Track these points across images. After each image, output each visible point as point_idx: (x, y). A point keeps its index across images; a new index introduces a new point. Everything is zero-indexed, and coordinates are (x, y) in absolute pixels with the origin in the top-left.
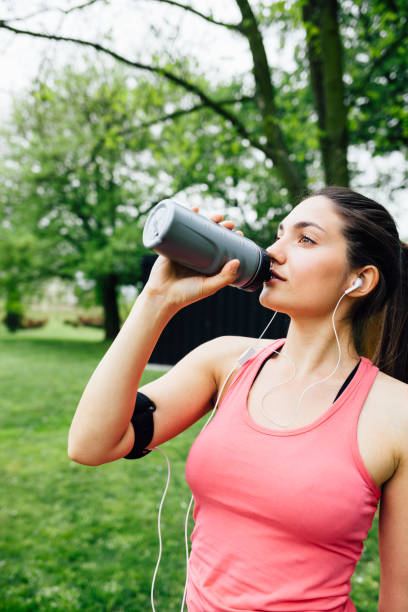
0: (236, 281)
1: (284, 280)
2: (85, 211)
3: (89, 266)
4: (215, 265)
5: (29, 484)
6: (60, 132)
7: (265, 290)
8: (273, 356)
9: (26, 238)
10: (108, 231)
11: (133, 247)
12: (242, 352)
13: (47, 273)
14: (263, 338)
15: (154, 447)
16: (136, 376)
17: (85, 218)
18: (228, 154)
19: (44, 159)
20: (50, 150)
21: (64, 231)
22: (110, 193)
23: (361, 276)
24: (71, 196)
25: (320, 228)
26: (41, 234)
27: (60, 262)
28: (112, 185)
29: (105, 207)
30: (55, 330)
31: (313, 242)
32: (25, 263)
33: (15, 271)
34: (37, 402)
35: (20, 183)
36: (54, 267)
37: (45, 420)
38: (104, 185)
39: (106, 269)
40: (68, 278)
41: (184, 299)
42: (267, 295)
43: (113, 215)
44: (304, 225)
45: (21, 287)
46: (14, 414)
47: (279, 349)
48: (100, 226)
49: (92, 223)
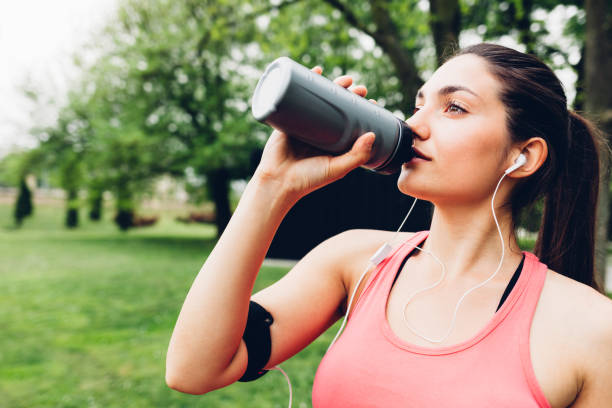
0: (370, 162)
1: (429, 159)
2: (193, 106)
3: (199, 161)
4: (344, 140)
5: (143, 387)
6: (165, 27)
7: (404, 173)
8: (414, 252)
9: (134, 135)
10: (217, 126)
11: (242, 141)
12: (377, 249)
13: (157, 170)
14: (401, 231)
15: (273, 366)
16: (250, 278)
17: (193, 114)
18: (337, 44)
19: (150, 55)
20: (156, 47)
21: (173, 128)
22: (218, 87)
23: (525, 151)
24: (178, 92)
25: (472, 93)
26: (149, 131)
27: (170, 158)
28: (219, 81)
29: (213, 101)
30: (167, 227)
31: (464, 111)
32: (134, 161)
33: (124, 169)
34: (149, 302)
35: (126, 80)
36: (164, 163)
37: (158, 319)
38: (212, 80)
39: (216, 164)
40: (177, 174)
41: (306, 184)
42: (407, 178)
43: (221, 111)
44: (451, 90)
45: (131, 186)
46: (127, 315)
47: (421, 244)
48: (209, 121)
49: (201, 119)
